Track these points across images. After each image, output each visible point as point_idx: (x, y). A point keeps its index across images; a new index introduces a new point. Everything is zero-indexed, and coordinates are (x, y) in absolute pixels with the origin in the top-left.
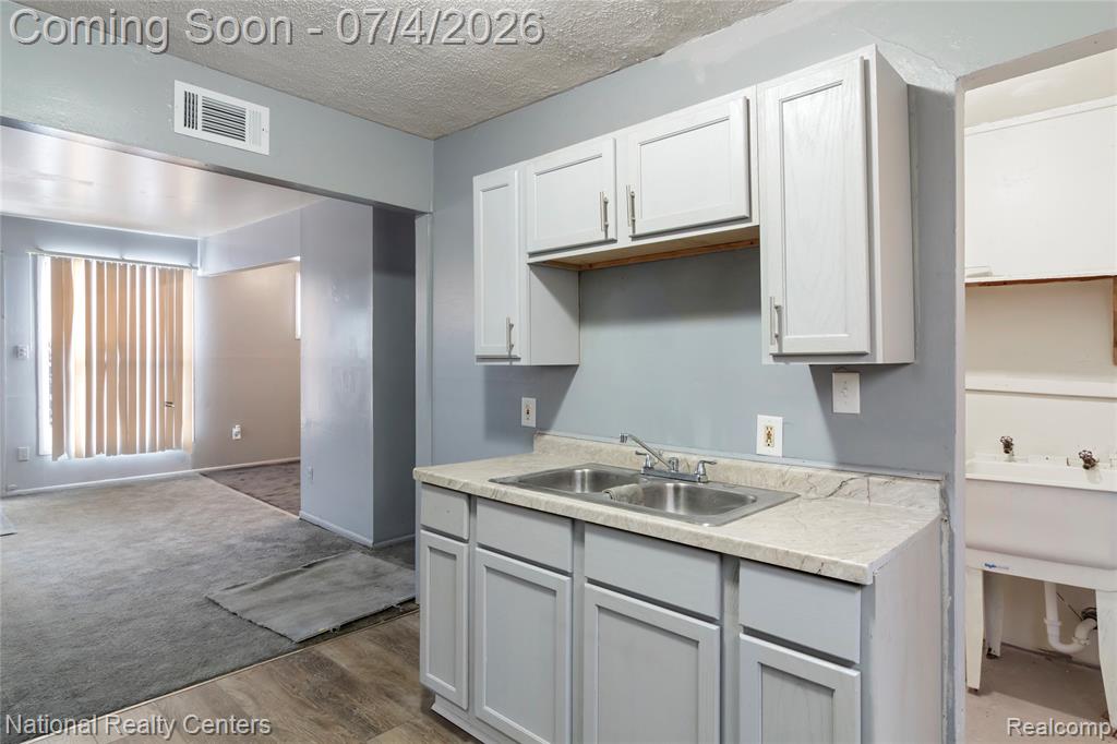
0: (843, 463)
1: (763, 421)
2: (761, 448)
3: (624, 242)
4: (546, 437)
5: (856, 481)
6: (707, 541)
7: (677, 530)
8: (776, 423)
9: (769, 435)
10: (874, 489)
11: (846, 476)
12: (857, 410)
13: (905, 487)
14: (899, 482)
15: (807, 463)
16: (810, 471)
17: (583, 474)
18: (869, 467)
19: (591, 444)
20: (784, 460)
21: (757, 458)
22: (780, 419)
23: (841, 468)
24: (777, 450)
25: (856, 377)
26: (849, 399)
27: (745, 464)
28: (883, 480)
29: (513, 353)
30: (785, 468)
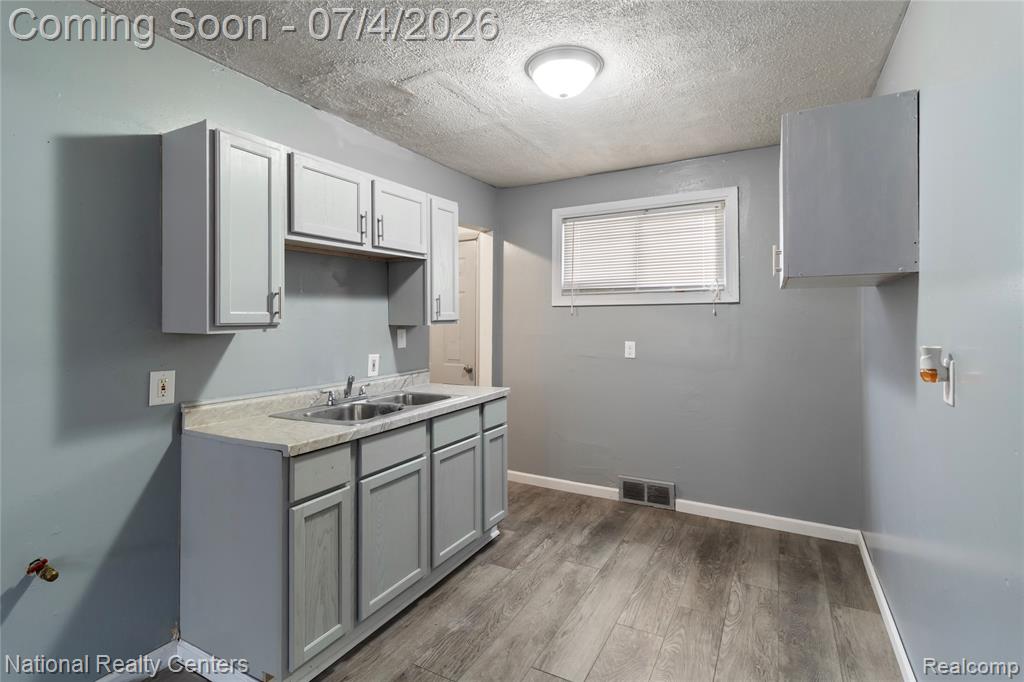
1: (372, 357)
2: (371, 373)
3: (368, 247)
4: (201, 409)
5: (409, 379)
8: (376, 357)
9: (374, 365)
11: (405, 377)
12: (406, 346)
16: (392, 379)
19: (260, 400)
20: (381, 376)
22: (378, 356)
24: (376, 373)
25: (404, 330)
26: (403, 342)
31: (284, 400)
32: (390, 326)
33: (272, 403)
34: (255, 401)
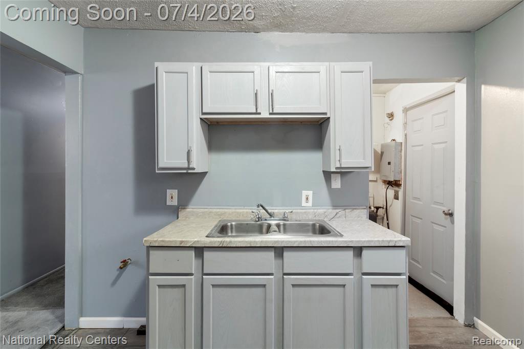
0: (335, 206)
1: (305, 193)
2: (304, 204)
3: (265, 115)
4: (188, 210)
5: (341, 212)
6: (351, 243)
7: (336, 241)
8: (310, 193)
9: (307, 198)
10: (347, 214)
11: (338, 211)
12: (340, 187)
13: (356, 212)
14: (355, 210)
15: (323, 208)
16: (325, 210)
17: (231, 225)
18: (345, 207)
19: (218, 210)
20: (313, 208)
21: (303, 208)
22: (312, 192)
23: (335, 208)
24: (310, 204)
25: (339, 175)
26: (337, 183)
27: (299, 211)
28: (350, 210)
29: (191, 166)
30: (316, 210)
31: (232, 212)
32: (323, 171)
33: (225, 213)
34: (215, 210)
